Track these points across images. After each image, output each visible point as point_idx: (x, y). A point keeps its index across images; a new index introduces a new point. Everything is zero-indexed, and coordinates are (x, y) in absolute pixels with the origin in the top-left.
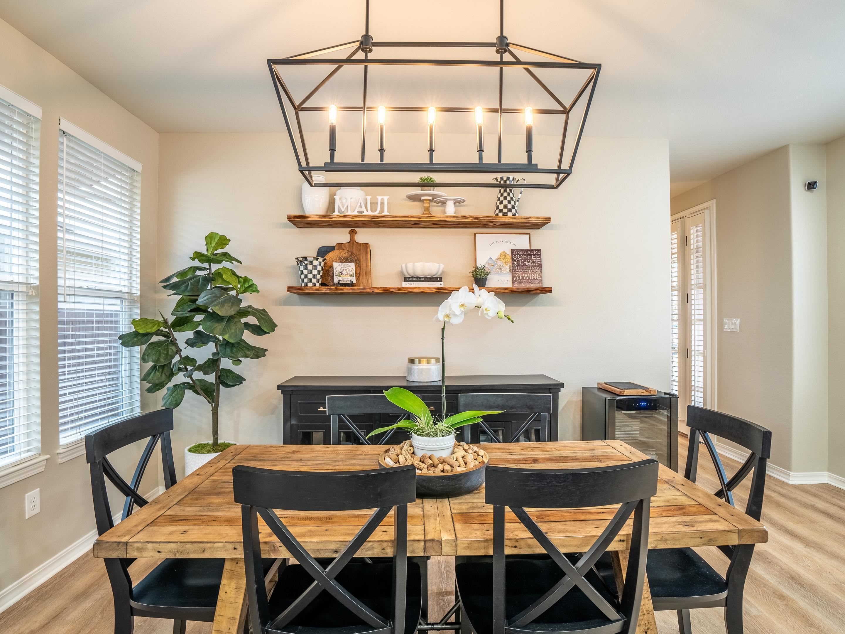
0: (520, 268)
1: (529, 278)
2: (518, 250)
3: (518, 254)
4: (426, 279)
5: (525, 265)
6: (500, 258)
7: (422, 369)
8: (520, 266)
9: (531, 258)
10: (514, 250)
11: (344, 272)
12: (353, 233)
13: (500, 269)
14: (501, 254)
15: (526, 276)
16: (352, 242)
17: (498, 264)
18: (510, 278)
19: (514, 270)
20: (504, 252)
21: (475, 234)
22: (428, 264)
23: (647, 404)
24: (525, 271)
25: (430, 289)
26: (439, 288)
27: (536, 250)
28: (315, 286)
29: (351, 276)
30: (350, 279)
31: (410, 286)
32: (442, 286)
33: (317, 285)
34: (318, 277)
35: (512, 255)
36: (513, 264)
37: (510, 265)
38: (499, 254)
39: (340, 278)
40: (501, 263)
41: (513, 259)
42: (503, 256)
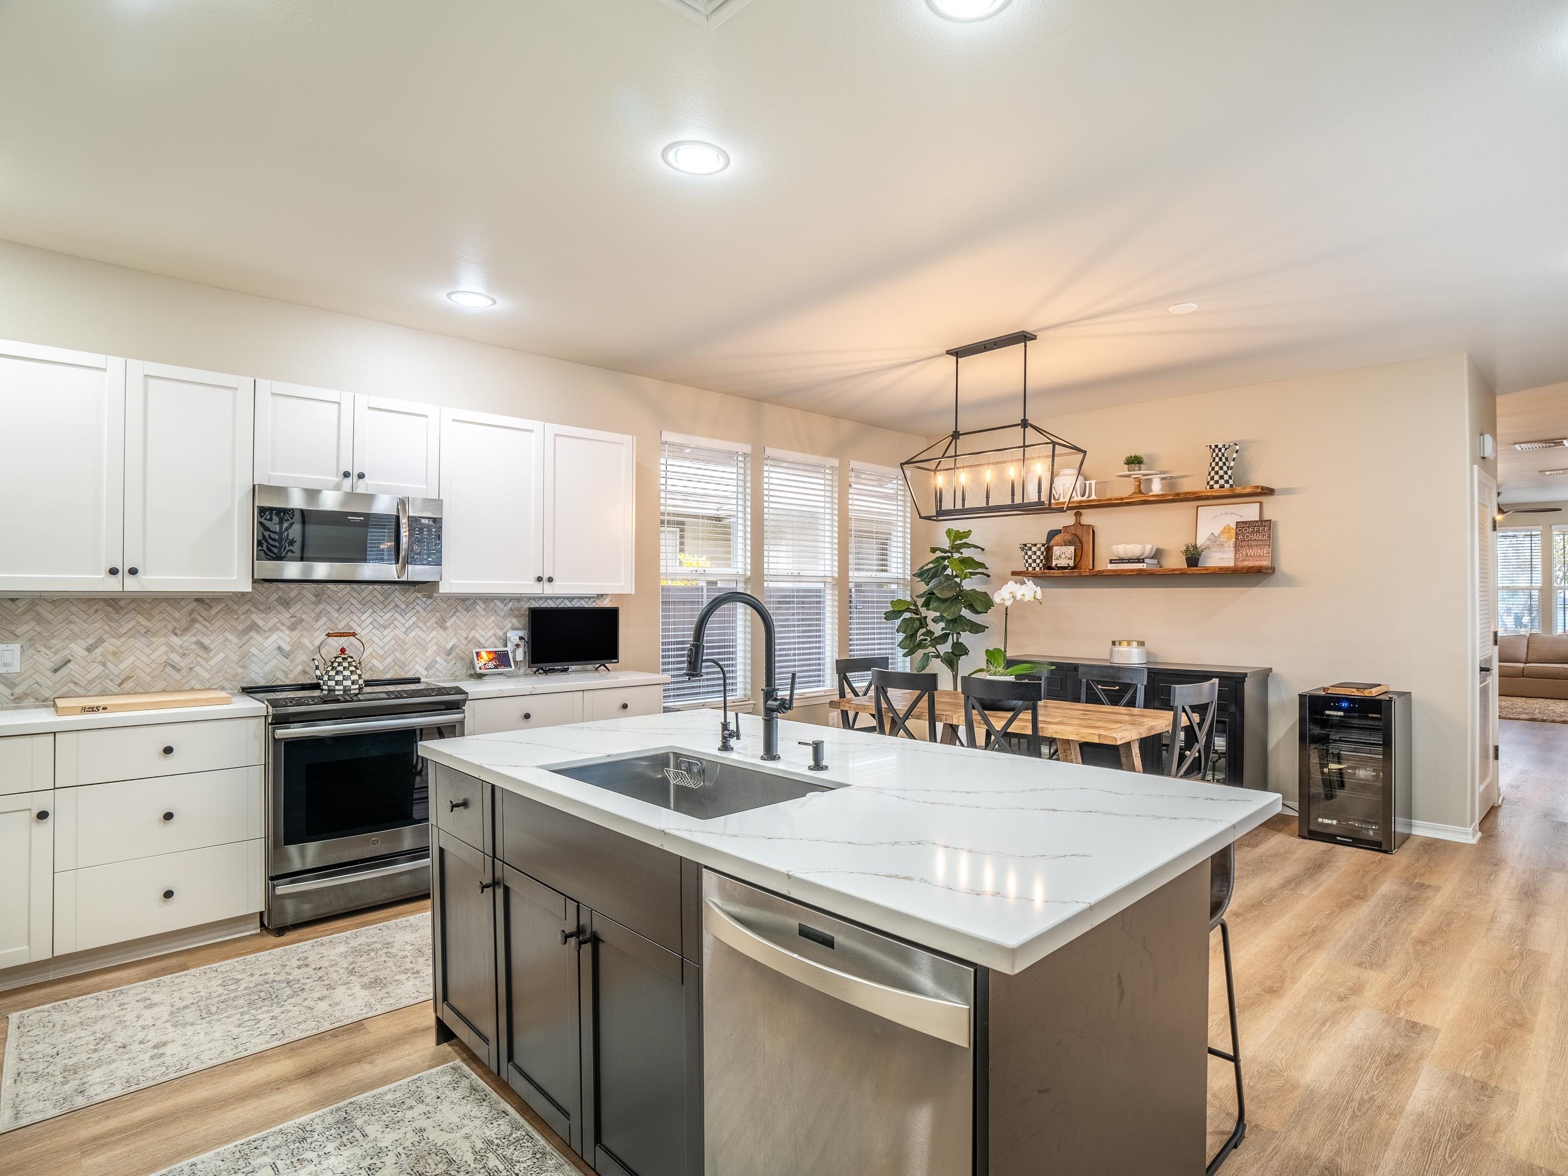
0: (1245, 543)
1: (1254, 554)
2: (1243, 523)
3: (1243, 527)
4: (1130, 561)
5: (1251, 540)
6: (1223, 532)
7: (1122, 651)
8: (1245, 540)
9: (1258, 531)
10: (1240, 522)
11: (1063, 556)
12: (1078, 515)
13: (1222, 545)
14: (1224, 528)
15: (1251, 552)
16: (1078, 524)
17: (1220, 539)
18: (1232, 555)
19: (1237, 547)
20: (1228, 525)
21: (1198, 507)
22: (1128, 546)
23: (1350, 705)
24: (1250, 547)
25: (1132, 570)
26: (1140, 570)
27: (1267, 521)
28: (1035, 570)
29: (1069, 559)
30: (1068, 561)
31: (1115, 568)
32: (1145, 567)
33: (1037, 569)
34: (1044, 562)
35: (1237, 528)
36: (1237, 539)
37: (1234, 540)
38: (1222, 528)
39: (1058, 562)
40: (1223, 539)
41: (1237, 534)
42: (1226, 530)
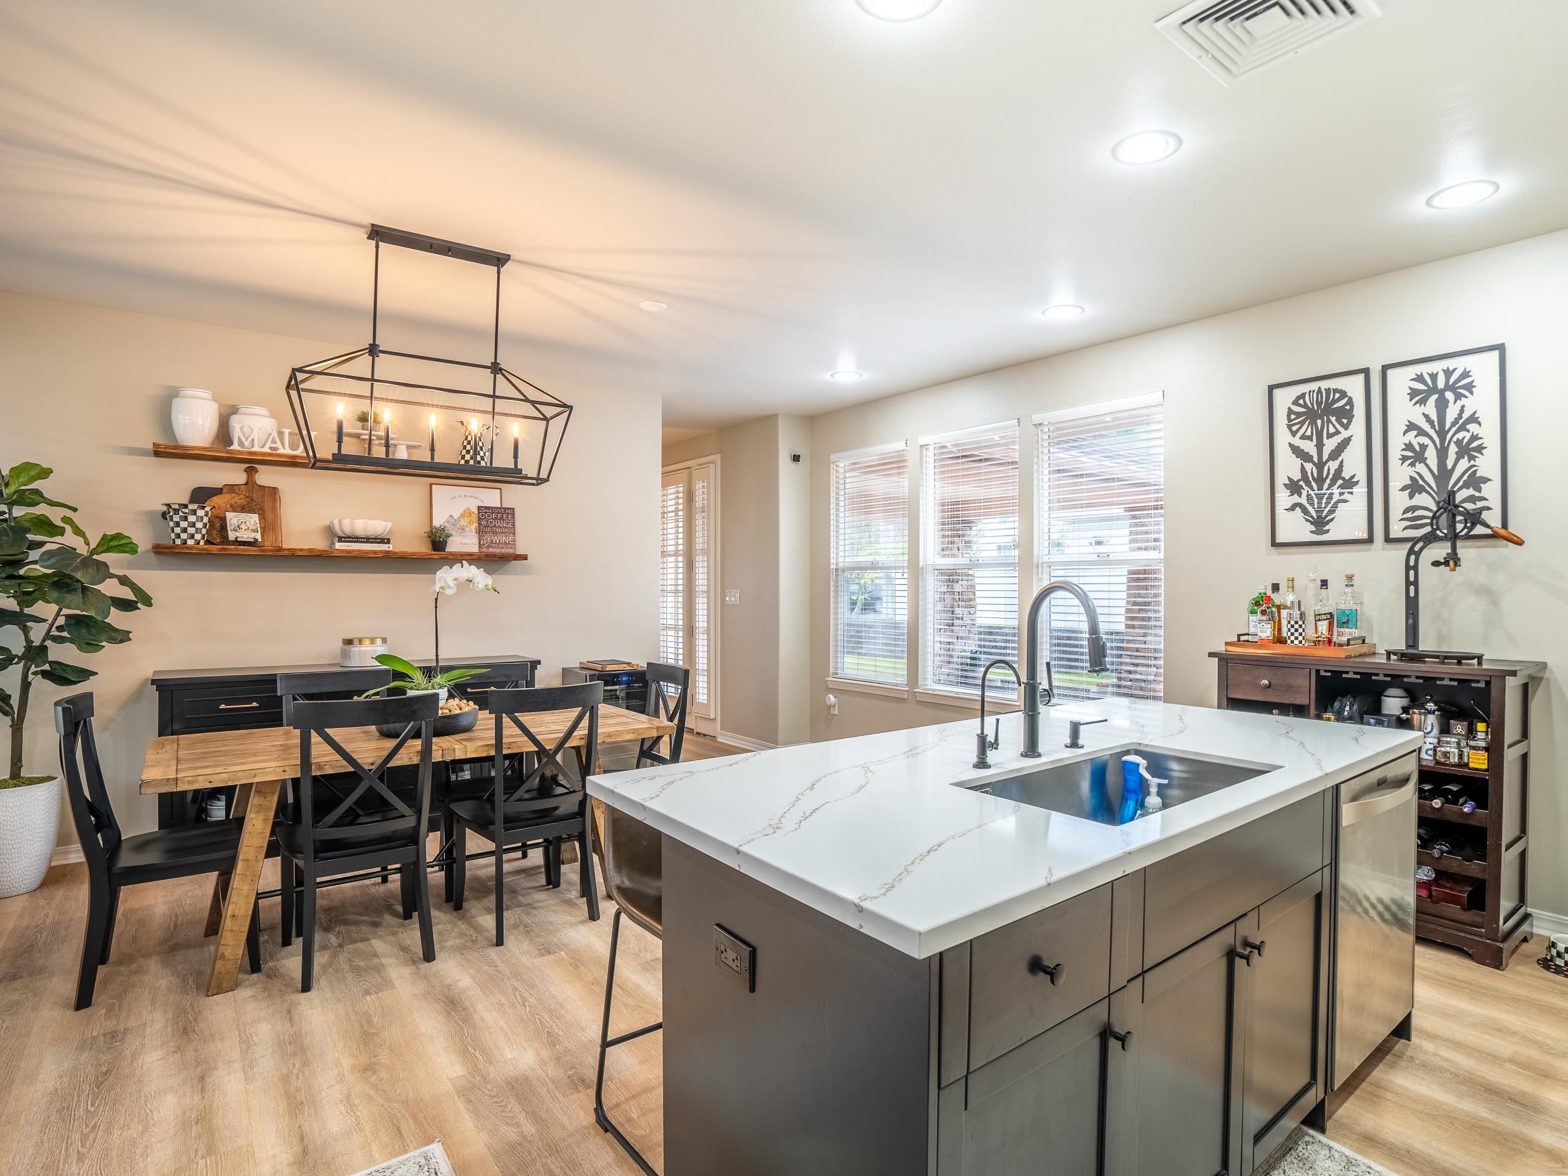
0: (489, 529)
1: (500, 541)
2: (486, 508)
3: (486, 513)
4: (368, 540)
5: (495, 526)
6: (463, 516)
7: (365, 651)
8: (488, 526)
9: (502, 518)
10: (482, 507)
11: (243, 526)
12: (251, 471)
13: (463, 529)
14: (464, 511)
15: (495, 539)
16: (250, 483)
17: (461, 523)
18: (476, 541)
19: (481, 532)
20: (468, 509)
21: (431, 485)
22: (371, 523)
23: (629, 679)
24: (495, 533)
25: (375, 552)
26: (388, 552)
27: (508, 509)
28: (198, 543)
29: (254, 531)
30: (253, 535)
31: (346, 548)
32: (391, 549)
33: (202, 543)
34: (204, 531)
35: (479, 513)
36: (480, 524)
37: (477, 525)
38: (462, 511)
39: (238, 534)
40: (464, 522)
41: (479, 519)
42: (467, 513)
